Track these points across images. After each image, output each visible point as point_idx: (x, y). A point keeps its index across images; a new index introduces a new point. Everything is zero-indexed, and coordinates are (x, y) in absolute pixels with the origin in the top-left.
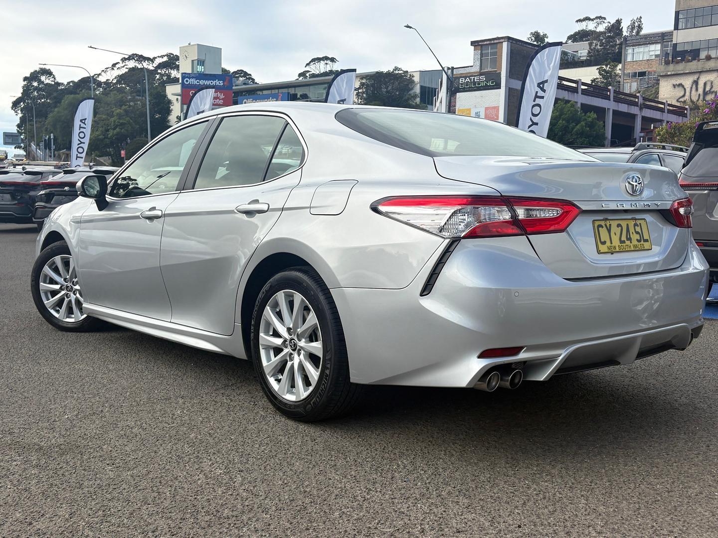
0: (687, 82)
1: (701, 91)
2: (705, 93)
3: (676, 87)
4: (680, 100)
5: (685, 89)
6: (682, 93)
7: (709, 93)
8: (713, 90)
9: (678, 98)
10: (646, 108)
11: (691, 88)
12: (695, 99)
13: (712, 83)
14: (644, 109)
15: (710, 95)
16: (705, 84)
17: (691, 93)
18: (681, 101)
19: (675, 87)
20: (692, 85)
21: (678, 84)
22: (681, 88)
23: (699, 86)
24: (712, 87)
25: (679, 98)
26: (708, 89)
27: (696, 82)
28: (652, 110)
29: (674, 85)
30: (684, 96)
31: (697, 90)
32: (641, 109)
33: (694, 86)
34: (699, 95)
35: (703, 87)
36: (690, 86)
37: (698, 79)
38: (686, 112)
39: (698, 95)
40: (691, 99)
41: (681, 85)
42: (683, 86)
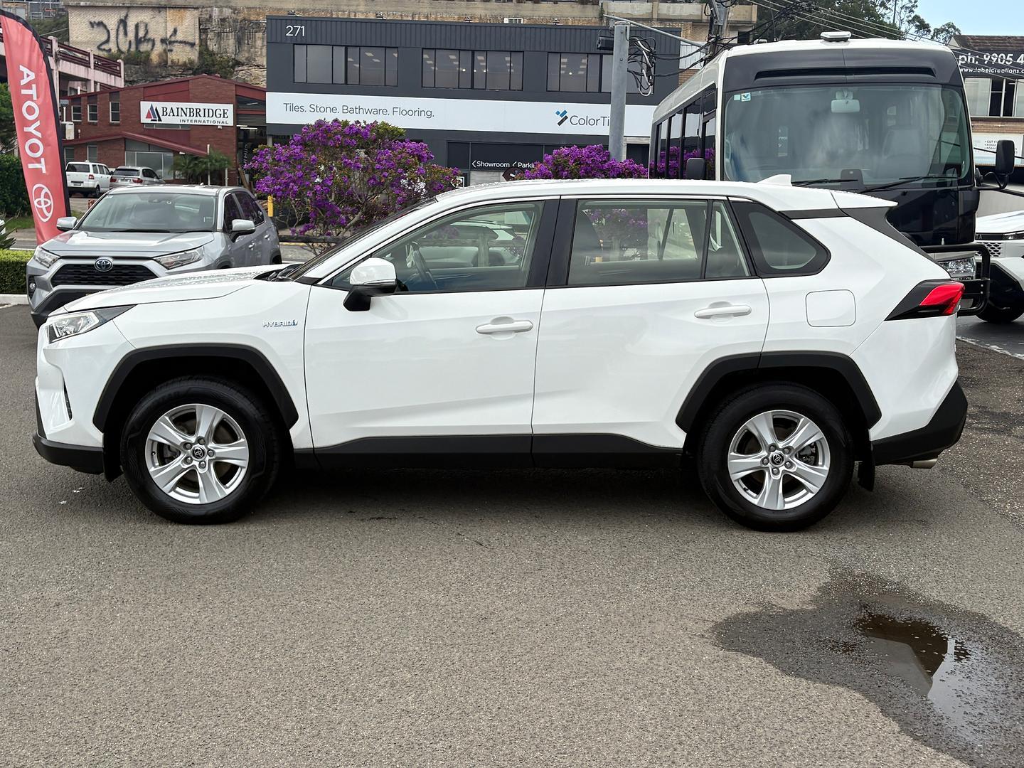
0: (112, 20)
1: (131, 36)
2: (139, 41)
3: (95, 26)
4: (103, 47)
5: (108, 31)
6: (104, 38)
7: (145, 40)
8: (148, 37)
9: (99, 44)
10: (63, 59)
11: (118, 30)
12: (124, 48)
13: (146, 26)
14: (61, 61)
15: (145, 44)
16: (137, 26)
17: (117, 38)
18: (104, 50)
19: (93, 27)
20: (118, 27)
21: (97, 22)
22: (102, 28)
23: (128, 29)
24: (147, 33)
25: (101, 45)
26: (141, 34)
27: (123, 22)
28: (72, 64)
29: (91, 23)
30: (107, 41)
31: (126, 34)
32: (57, 61)
33: (121, 28)
34: (130, 42)
35: (134, 30)
36: (116, 27)
37: (126, 17)
38: (118, 68)
39: (128, 43)
40: (118, 47)
41: (101, 24)
42: (105, 27)
